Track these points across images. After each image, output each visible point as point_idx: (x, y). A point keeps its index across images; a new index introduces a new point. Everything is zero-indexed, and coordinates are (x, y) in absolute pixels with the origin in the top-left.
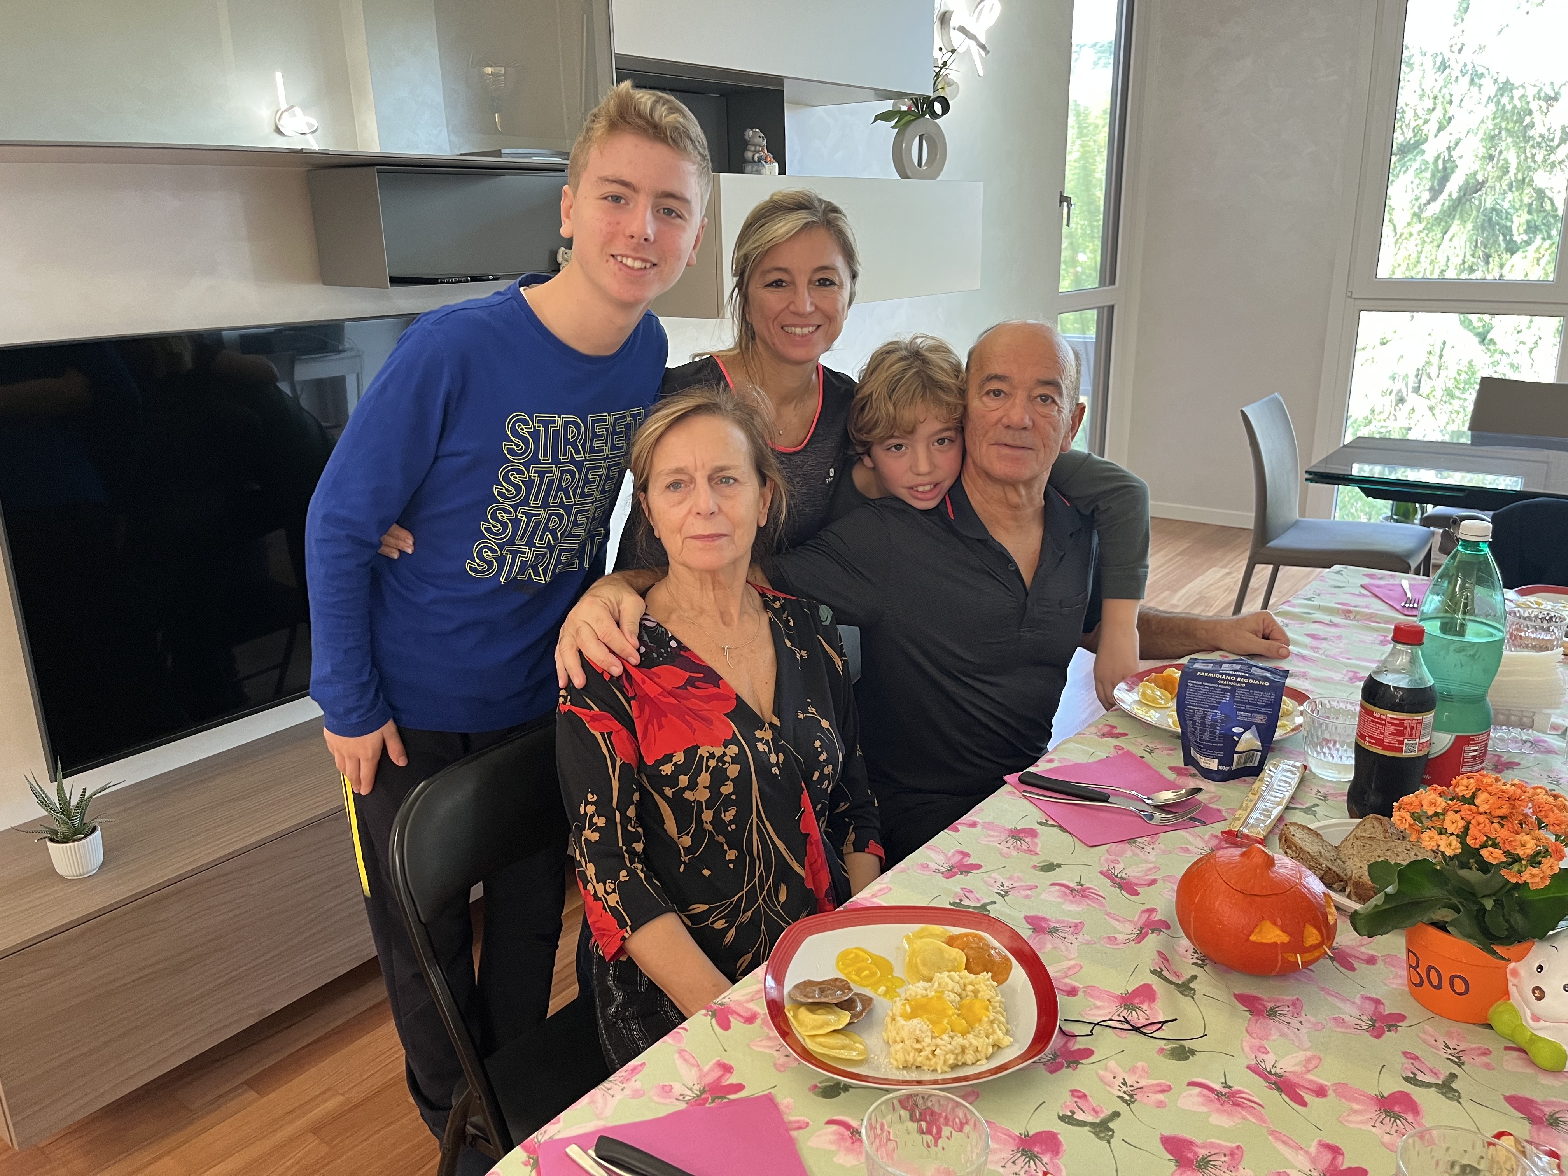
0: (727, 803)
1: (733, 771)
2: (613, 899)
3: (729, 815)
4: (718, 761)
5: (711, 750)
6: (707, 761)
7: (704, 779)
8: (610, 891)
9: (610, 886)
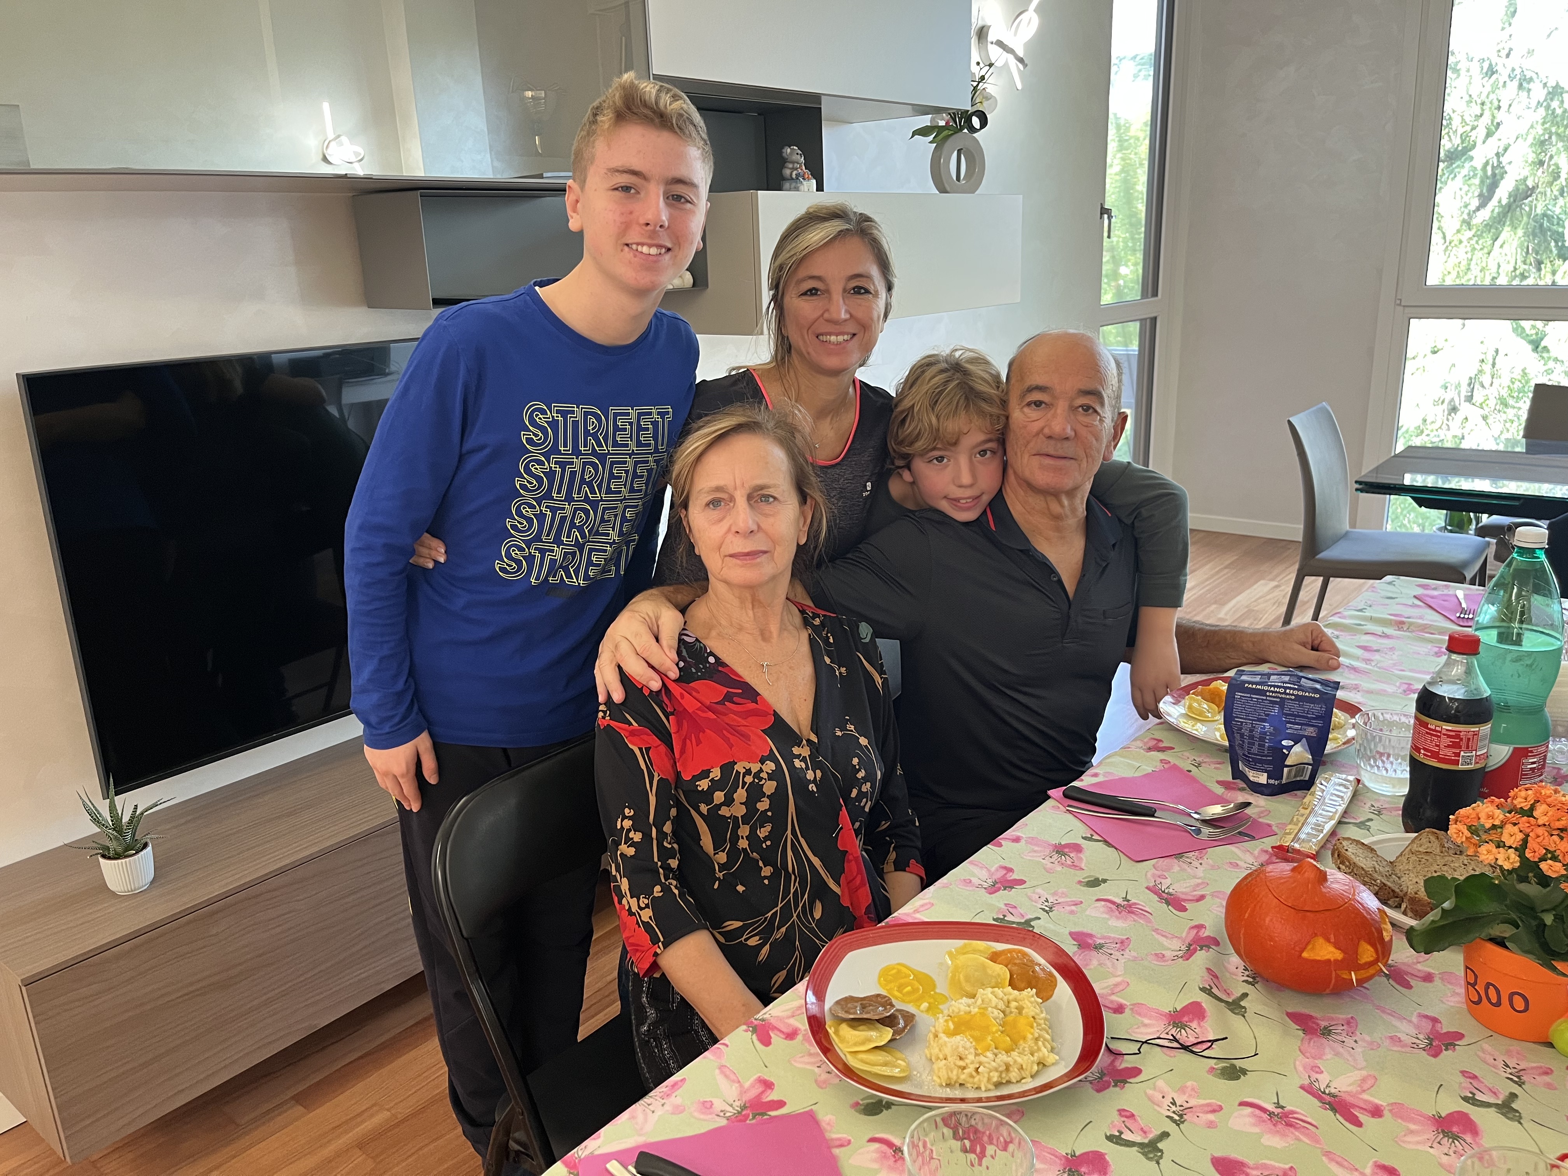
0: (763, 819)
1: (769, 787)
2: (646, 915)
3: (763, 833)
4: (754, 778)
5: (748, 766)
6: (744, 777)
7: (741, 794)
8: (644, 906)
9: (644, 901)
